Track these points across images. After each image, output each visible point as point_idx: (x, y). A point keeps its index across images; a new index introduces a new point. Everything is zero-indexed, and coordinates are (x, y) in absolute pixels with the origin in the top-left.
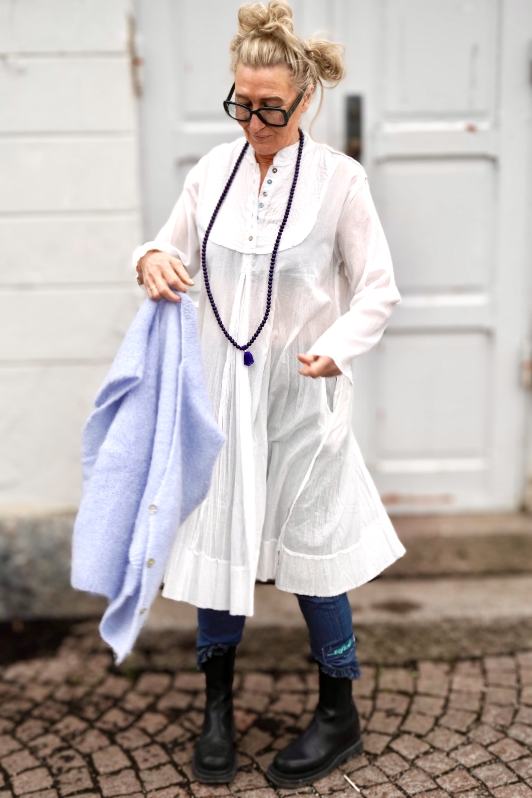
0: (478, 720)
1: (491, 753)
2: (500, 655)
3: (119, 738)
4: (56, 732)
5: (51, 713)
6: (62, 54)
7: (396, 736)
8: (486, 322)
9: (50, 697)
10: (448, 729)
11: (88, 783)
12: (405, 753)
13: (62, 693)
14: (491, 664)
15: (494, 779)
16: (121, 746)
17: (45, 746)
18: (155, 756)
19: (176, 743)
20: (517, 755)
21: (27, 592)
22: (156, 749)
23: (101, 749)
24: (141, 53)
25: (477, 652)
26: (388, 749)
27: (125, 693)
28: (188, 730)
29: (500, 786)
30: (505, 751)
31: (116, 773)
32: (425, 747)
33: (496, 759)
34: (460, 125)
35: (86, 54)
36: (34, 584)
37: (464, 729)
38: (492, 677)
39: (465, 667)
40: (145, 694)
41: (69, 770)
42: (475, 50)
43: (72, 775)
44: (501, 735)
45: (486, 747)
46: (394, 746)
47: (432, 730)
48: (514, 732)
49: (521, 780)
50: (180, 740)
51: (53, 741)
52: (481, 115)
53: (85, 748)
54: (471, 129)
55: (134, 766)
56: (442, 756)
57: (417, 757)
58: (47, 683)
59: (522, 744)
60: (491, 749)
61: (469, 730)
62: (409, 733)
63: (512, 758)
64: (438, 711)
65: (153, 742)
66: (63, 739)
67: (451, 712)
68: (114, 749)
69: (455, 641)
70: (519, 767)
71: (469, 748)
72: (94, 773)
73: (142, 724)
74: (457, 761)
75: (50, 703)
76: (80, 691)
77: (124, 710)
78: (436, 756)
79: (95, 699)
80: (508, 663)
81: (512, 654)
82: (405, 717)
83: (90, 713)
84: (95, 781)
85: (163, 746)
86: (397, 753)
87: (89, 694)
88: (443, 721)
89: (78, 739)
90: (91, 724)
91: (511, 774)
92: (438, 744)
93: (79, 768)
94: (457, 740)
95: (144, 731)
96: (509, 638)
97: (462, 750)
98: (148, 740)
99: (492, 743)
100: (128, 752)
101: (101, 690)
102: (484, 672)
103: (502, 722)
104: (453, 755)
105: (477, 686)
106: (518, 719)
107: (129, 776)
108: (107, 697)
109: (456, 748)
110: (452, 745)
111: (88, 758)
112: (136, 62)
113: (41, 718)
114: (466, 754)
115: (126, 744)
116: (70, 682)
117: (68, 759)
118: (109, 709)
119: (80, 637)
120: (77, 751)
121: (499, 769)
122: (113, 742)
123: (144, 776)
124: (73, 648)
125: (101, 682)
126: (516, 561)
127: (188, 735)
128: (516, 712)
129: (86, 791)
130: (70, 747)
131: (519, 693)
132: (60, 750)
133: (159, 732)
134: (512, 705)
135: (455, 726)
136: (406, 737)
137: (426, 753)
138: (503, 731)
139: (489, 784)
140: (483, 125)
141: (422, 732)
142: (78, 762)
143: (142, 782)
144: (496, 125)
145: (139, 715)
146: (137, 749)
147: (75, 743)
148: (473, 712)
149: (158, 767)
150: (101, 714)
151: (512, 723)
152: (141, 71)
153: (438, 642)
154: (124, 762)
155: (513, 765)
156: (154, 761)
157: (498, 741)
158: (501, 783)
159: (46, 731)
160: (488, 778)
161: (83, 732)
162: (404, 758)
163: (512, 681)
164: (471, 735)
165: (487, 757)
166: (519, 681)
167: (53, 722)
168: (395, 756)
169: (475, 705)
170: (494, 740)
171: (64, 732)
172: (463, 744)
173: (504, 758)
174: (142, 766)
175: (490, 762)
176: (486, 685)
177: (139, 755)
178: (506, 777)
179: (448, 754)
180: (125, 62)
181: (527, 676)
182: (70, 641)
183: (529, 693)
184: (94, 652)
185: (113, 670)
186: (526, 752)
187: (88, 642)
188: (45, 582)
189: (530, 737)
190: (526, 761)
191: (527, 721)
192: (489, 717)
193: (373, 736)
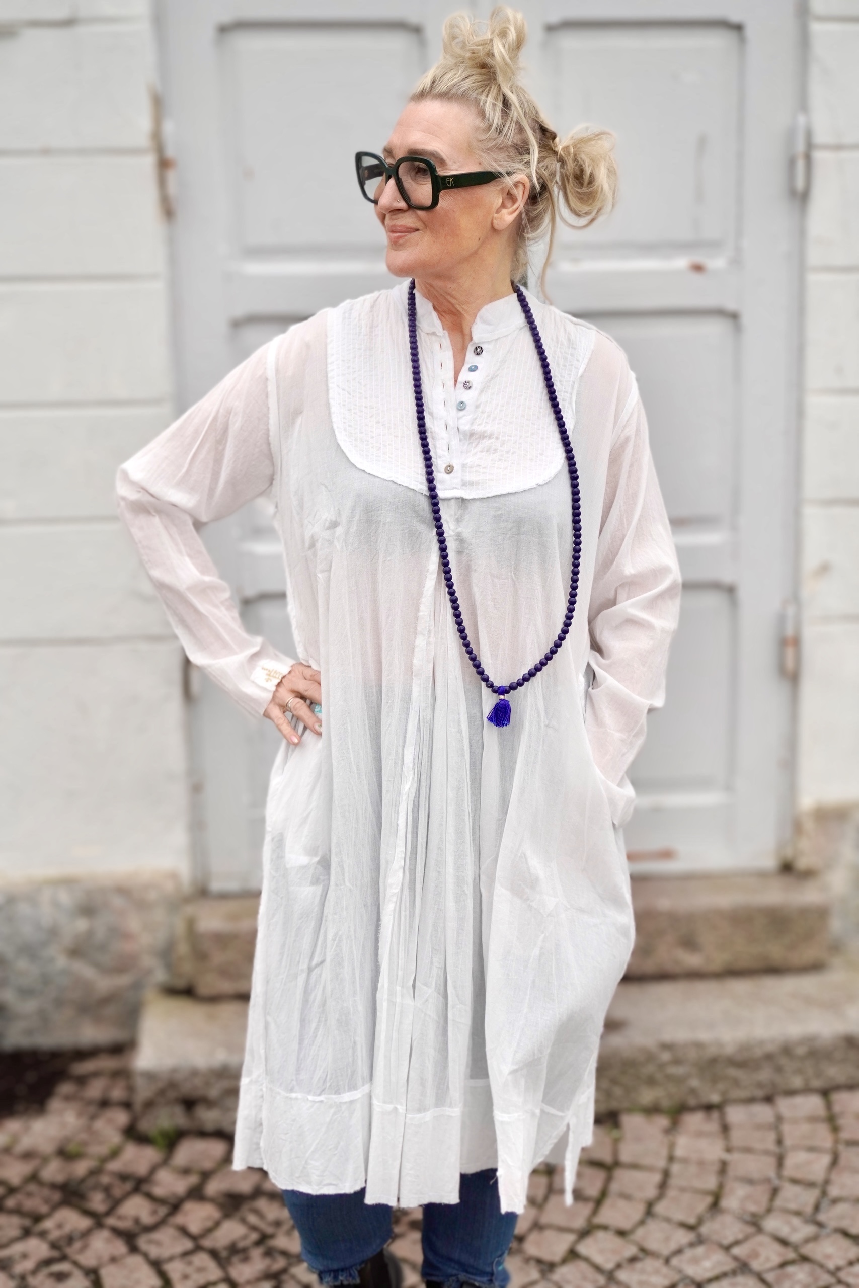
0: (715, 1206)
1: (736, 1258)
2: (751, 1100)
3: (143, 1242)
4: (43, 1234)
5: (35, 1204)
6: (46, 152)
7: (584, 1234)
8: (725, 573)
9: (34, 1178)
10: (668, 1220)
12: (598, 1259)
13: (53, 1171)
14: (735, 1114)
16: (146, 1256)
17: (25, 1256)
18: (201, 1270)
19: (236, 1251)
20: (776, 1260)
22: (202, 1259)
23: (113, 1260)
24: (171, 149)
25: (715, 1098)
26: (572, 1255)
27: (153, 1170)
28: (254, 1228)
30: (755, 1255)
32: (631, 1250)
33: (743, 1267)
34: (681, 263)
35: (82, 152)
36: (7, 997)
37: (692, 1220)
38: (737, 1136)
39: (694, 1121)
40: (186, 1171)
42: (702, 143)
44: (750, 1229)
45: (727, 1248)
46: (584, 1248)
47: (642, 1222)
48: (772, 1224)
50: (241, 1245)
51: (37, 1248)
52: (714, 245)
53: (88, 1259)
54: (698, 268)
56: (658, 1264)
57: (619, 1266)
58: (28, 1155)
59: (784, 1242)
60: (736, 1251)
61: (700, 1221)
62: (605, 1228)
63: (769, 1265)
64: (651, 1192)
65: (198, 1248)
66: (54, 1246)
67: (671, 1193)
68: (136, 1261)
69: (679, 1080)
70: (778, 1280)
71: (700, 1250)
73: (179, 1219)
74: (680, 1271)
75: (32, 1187)
76: (81, 1168)
77: (150, 1197)
78: (649, 1264)
79: (105, 1180)
80: (763, 1112)
81: (769, 1099)
82: (599, 1202)
83: (97, 1202)
85: (214, 1254)
86: (587, 1260)
87: (95, 1172)
88: (660, 1208)
89: (77, 1245)
90: (98, 1220)
92: (652, 1244)
94: (683, 1237)
95: (183, 1231)
96: (765, 1074)
97: (689, 1253)
98: (188, 1245)
99: (737, 1243)
100: (157, 1265)
101: (114, 1166)
102: (725, 1129)
103: (752, 1208)
104: (675, 1261)
105: (713, 1150)
106: (778, 1203)
108: (124, 1177)
109: (679, 1252)
110: (673, 1246)
111: (94, 1275)
112: (164, 164)
113: (18, 1211)
114: (696, 1261)
115: (154, 1252)
116: (65, 1154)
117: (61, 1277)
118: (126, 1196)
119: (82, 1081)
120: (76, 1264)
121: (746, 1283)
122: (134, 1249)
124: (71, 1099)
125: (115, 1153)
126: (776, 952)
127: (254, 1236)
128: (775, 1192)
130: (64, 1258)
131: (780, 1161)
132: (48, 1262)
133: (209, 1231)
134: (768, 1180)
135: (680, 1216)
136: (600, 1235)
137: (633, 1260)
138: (755, 1222)
140: (717, 263)
141: (626, 1225)
142: (78, 1281)
144: (736, 261)
145: (175, 1206)
146: (171, 1259)
147: (72, 1251)
148: (706, 1193)
150: (115, 1204)
151: (769, 1210)
152: (172, 176)
153: (651, 1082)
154: (150, 1279)
155: (769, 1277)
156: (201, 1279)
157: (747, 1238)
159: (27, 1233)
161: (86, 1234)
162: (598, 1269)
163: (770, 1144)
164: (704, 1229)
165: (729, 1265)
166: (780, 1142)
167: (37, 1218)
168: (583, 1265)
169: (711, 1183)
170: (740, 1236)
171: (55, 1234)
172: (692, 1245)
173: (756, 1265)
175: (734, 1273)
176: (728, 1150)
177: (175, 1269)
179: (667, 1261)
180: (149, 162)
181: (792, 1134)
182: (66, 1088)
183: (796, 1161)
184: (104, 1104)
185: (133, 1133)
186: (791, 1255)
187: (95, 1090)
188: (26, 992)
189: (799, 1231)
190: (790, 1269)
191: (793, 1206)
192: (732, 1201)
193: (549, 1234)
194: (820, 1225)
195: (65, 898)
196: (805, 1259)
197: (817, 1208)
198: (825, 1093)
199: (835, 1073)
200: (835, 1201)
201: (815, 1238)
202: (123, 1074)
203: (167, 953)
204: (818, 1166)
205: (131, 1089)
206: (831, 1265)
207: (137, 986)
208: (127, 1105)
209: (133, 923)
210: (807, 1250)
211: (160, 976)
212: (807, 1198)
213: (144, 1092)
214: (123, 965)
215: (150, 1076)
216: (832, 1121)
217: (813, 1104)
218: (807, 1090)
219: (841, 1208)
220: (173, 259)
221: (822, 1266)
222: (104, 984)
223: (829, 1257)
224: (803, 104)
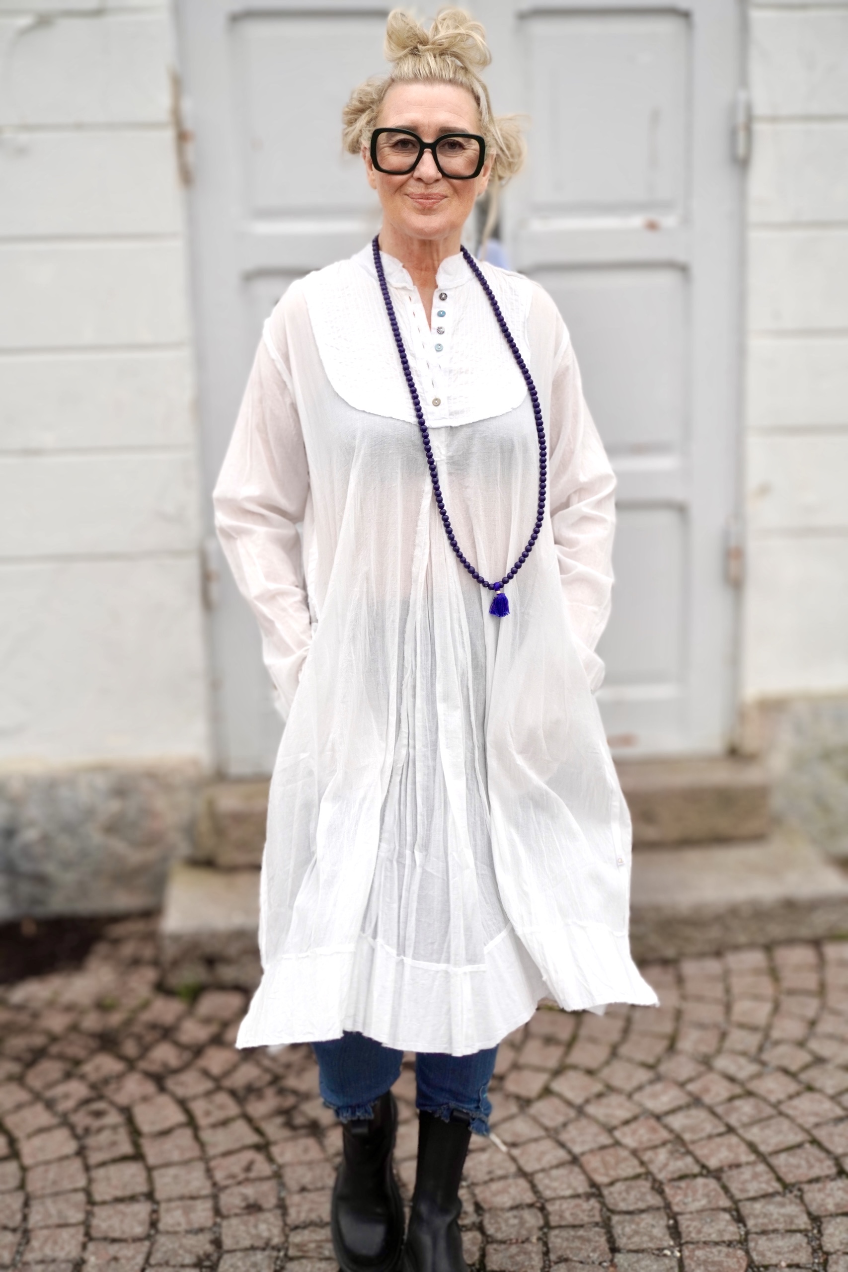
0: (672, 1047)
1: (690, 1094)
2: (701, 955)
3: (170, 1083)
4: (83, 1077)
5: (75, 1049)
6: (79, 126)
7: (558, 1072)
8: (677, 493)
9: (74, 1028)
10: (630, 1060)
11: (127, 1148)
12: (570, 1095)
13: (91, 1022)
14: (690, 968)
15: (693, 1129)
16: (173, 1096)
17: (66, 1096)
18: (221, 1107)
19: (252, 1091)
20: (725, 1094)
21: (41, 879)
22: (222, 1098)
23: (145, 1099)
24: (189, 125)
25: (670, 952)
26: (547, 1092)
27: (180, 1019)
28: (267, 1070)
29: (701, 1139)
30: (707, 1090)
31: (165, 1133)
32: (598, 1087)
33: (696, 1101)
34: (637, 221)
35: (111, 126)
36: (50, 868)
37: (651, 1060)
38: (691, 987)
39: (653, 974)
40: (207, 1021)
41: (100, 1130)
42: (655, 117)
43: (105, 1137)
44: (702, 1068)
45: (682, 1085)
46: (558, 1085)
47: (607, 1063)
48: (722, 1063)
49: (730, 1130)
50: (258, 1084)
51: (77, 1089)
52: (666, 206)
53: (122, 1099)
54: (652, 226)
55: (191, 1122)
56: (621, 1099)
57: (587, 1101)
58: (69, 1008)
59: (732, 1079)
60: (691, 1087)
61: (659, 1061)
62: (574, 1067)
63: (719, 1099)
64: (615, 1036)
65: (218, 1088)
66: (93, 1086)
67: (634, 1037)
68: (164, 1100)
70: (728, 1112)
71: (659, 1087)
72: (135, 1133)
73: (203, 1062)
74: (640, 1105)
75: (73, 1037)
76: (115, 1019)
77: (177, 1044)
78: (614, 1100)
79: (137, 1029)
80: (713, 966)
81: (718, 954)
82: (570, 1045)
83: (130, 1048)
84: (136, 1145)
85: (233, 1093)
86: (560, 1096)
87: (128, 1022)
88: (624, 1050)
89: (113, 1086)
90: (131, 1064)
91: (716, 1121)
92: (617, 1082)
93: (114, 1128)
94: (643, 1075)
95: (206, 1073)
96: (715, 933)
97: (648, 1090)
98: (209, 1085)
99: (691, 1080)
100: (183, 1104)
101: (146, 1017)
102: (680, 980)
103: (704, 1049)
104: (637, 1097)
105: (669, 999)
106: (728, 1044)
107: (185, 1137)
108: (153, 1026)
109: (640, 1088)
110: (635, 1083)
111: (127, 1112)
112: (182, 137)
113: (61, 1057)
114: (654, 1096)
115: (180, 1092)
116: (103, 1006)
117: (98, 1114)
118: (157, 1042)
119: (116, 942)
120: (112, 1103)
121: (698, 1115)
122: (162, 1088)
123: (206, 1135)
124: (107, 958)
125: (145, 1005)
126: (723, 824)
127: (267, 1078)
128: (723, 1036)
129: (124, 1159)
130: (100, 1097)
131: (728, 1008)
132: (86, 1102)
133: (227, 1073)
134: (716, 1026)
135: (641, 1056)
136: (571, 1075)
137: (600, 1096)
138: (706, 1062)
139: (687, 1137)
140: (669, 221)
141: (593, 1064)
142: (114, 1118)
143: (202, 1145)
144: (686, 220)
145: (198, 1051)
146: (195, 1098)
147: (109, 1091)
148: (664, 1036)
149: (224, 1123)
150: (145, 1050)
151: (719, 1051)
152: (191, 149)
154: (176, 1116)
155: (720, 1110)
156: (218, 1115)
157: (699, 1076)
158: (703, 1134)
159: (68, 1076)
160: (685, 1128)
161: (120, 1077)
162: (569, 1103)
163: (717, 991)
164: (663, 1068)
165: (683, 1099)
166: (728, 991)
167: (77, 1062)
168: (556, 1101)
169: (667, 1027)
170: (693, 1074)
171: (93, 1077)
172: (652, 1082)
173: (707, 1099)
174: (202, 1121)
175: (688, 1106)
176: (684, 997)
177: (198, 1107)
178: (710, 1126)
179: (630, 1096)
180: (168, 135)
181: (738, 984)
182: (102, 948)
183: (742, 1008)
184: (136, 962)
185: (162, 988)
186: (737, 1090)
187: (128, 950)
188: (67, 865)
189: (744, 1069)
190: (738, 1103)
191: (739, 1047)
192: (687, 1044)
193: (526, 1074)
194: (763, 1064)
195: (101, 782)
196: (750, 1094)
197: (761, 1049)
198: (769, 948)
199: (776, 930)
200: (777, 1043)
201: (758, 1076)
202: (152, 936)
203: (190, 830)
204: (761, 1013)
205: (159, 948)
206: (773, 1099)
207: (165, 859)
208: (156, 963)
209: (161, 803)
210: (753, 1086)
211: (184, 849)
212: (751, 1041)
213: (170, 951)
214: (153, 840)
215: (176, 938)
216: (774, 973)
217: (756, 958)
218: (751, 946)
219: (782, 1049)
220: (192, 220)
221: (765, 1100)
222: (135, 857)
223: (770, 1091)
224: (743, 80)
